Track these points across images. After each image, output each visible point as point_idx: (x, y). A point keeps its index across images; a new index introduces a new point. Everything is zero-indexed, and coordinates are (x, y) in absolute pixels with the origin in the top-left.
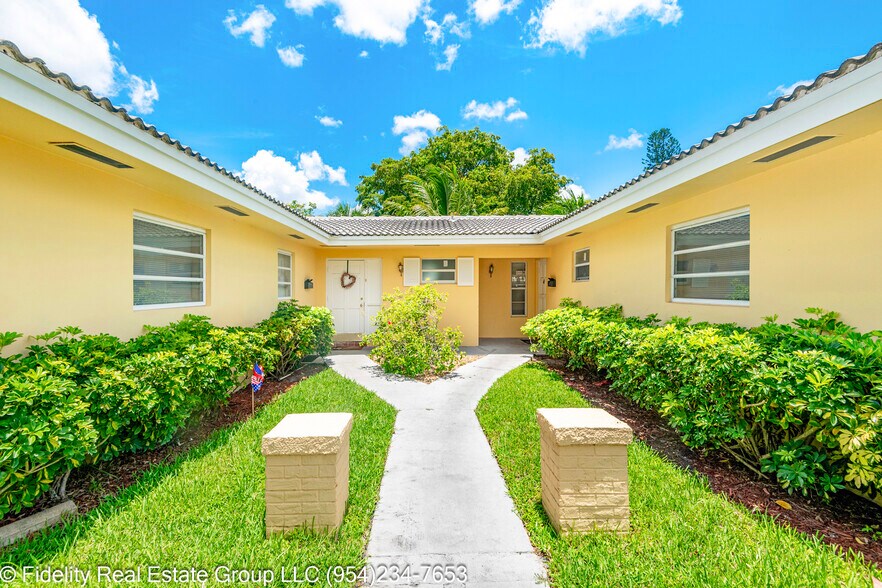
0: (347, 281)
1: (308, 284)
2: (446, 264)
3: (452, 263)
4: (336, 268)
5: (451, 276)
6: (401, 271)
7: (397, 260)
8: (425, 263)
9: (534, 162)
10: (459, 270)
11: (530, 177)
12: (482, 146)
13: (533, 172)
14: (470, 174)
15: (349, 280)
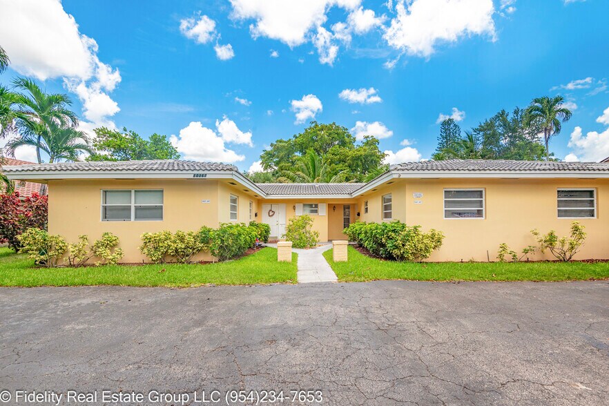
0: (271, 214)
1: (256, 215)
2: (314, 206)
3: (316, 206)
4: (266, 208)
5: (316, 211)
6: (294, 209)
7: (292, 204)
8: (304, 205)
9: (367, 143)
10: (319, 209)
11: (363, 153)
12: (337, 134)
13: (365, 150)
14: (329, 150)
15: (271, 213)
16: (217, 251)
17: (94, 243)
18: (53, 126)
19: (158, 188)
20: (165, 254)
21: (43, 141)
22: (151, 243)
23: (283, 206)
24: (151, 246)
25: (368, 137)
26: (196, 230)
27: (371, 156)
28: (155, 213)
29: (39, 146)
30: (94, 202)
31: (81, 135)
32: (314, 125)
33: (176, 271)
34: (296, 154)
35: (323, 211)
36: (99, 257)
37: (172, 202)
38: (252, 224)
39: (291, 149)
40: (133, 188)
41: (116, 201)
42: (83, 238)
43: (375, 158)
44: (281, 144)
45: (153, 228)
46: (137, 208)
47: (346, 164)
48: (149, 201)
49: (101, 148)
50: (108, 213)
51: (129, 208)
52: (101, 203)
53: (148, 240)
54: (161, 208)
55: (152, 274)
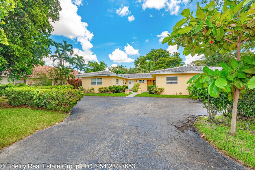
1: (126, 83)
3: (143, 80)
4: (129, 81)
6: (137, 82)
7: (136, 80)
8: (140, 80)
9: (174, 55)
10: (144, 81)
11: (172, 59)
12: (162, 53)
13: (173, 58)
14: (159, 59)
15: (130, 83)
16: (112, 91)
17: (90, 89)
18: (81, 63)
19: (101, 78)
20: (102, 91)
21: (79, 67)
22: (100, 89)
23: (134, 80)
24: (100, 90)
25: (175, 53)
26: (108, 87)
27: (176, 60)
28: (101, 83)
29: (78, 68)
30: (90, 81)
31: (85, 65)
32: (153, 50)
33: (104, 94)
34: (147, 61)
35: (145, 82)
36: (91, 92)
37: (104, 81)
38: (123, 86)
39: (145, 59)
40: (97, 78)
41: (94, 81)
42: (88, 88)
43: (177, 61)
44: (141, 58)
45: (100, 86)
46: (97, 82)
47: (166, 64)
48: (100, 81)
49: (89, 66)
50: (92, 83)
51: (96, 82)
52: (91, 81)
53: (99, 88)
54: (102, 82)
55: (100, 95)
